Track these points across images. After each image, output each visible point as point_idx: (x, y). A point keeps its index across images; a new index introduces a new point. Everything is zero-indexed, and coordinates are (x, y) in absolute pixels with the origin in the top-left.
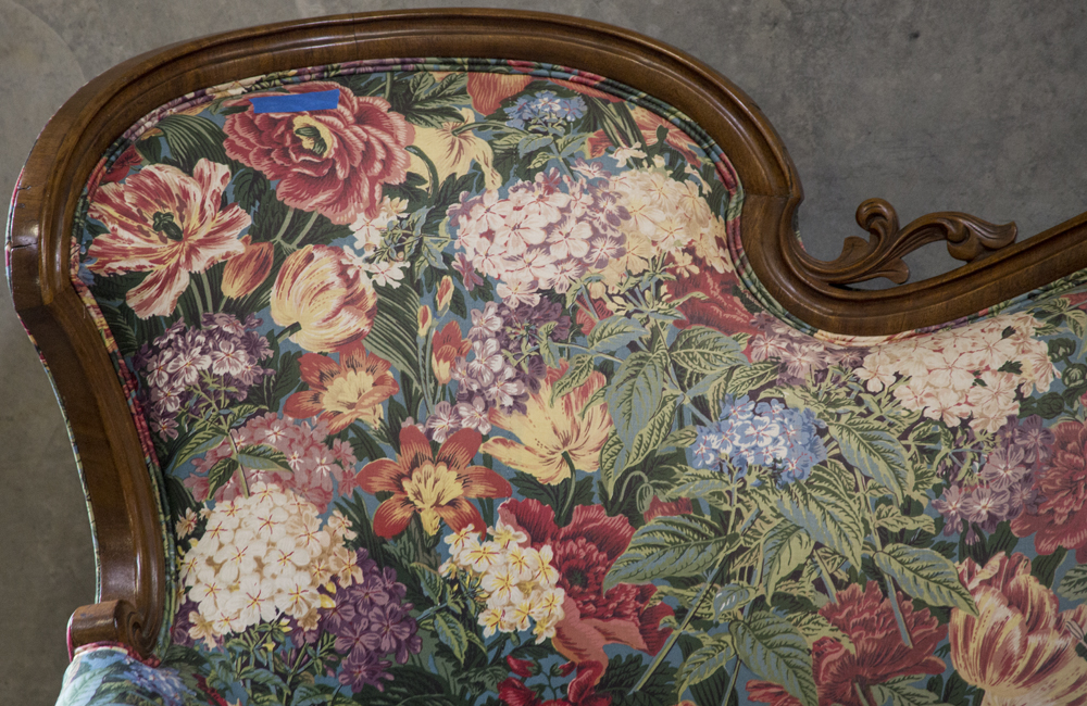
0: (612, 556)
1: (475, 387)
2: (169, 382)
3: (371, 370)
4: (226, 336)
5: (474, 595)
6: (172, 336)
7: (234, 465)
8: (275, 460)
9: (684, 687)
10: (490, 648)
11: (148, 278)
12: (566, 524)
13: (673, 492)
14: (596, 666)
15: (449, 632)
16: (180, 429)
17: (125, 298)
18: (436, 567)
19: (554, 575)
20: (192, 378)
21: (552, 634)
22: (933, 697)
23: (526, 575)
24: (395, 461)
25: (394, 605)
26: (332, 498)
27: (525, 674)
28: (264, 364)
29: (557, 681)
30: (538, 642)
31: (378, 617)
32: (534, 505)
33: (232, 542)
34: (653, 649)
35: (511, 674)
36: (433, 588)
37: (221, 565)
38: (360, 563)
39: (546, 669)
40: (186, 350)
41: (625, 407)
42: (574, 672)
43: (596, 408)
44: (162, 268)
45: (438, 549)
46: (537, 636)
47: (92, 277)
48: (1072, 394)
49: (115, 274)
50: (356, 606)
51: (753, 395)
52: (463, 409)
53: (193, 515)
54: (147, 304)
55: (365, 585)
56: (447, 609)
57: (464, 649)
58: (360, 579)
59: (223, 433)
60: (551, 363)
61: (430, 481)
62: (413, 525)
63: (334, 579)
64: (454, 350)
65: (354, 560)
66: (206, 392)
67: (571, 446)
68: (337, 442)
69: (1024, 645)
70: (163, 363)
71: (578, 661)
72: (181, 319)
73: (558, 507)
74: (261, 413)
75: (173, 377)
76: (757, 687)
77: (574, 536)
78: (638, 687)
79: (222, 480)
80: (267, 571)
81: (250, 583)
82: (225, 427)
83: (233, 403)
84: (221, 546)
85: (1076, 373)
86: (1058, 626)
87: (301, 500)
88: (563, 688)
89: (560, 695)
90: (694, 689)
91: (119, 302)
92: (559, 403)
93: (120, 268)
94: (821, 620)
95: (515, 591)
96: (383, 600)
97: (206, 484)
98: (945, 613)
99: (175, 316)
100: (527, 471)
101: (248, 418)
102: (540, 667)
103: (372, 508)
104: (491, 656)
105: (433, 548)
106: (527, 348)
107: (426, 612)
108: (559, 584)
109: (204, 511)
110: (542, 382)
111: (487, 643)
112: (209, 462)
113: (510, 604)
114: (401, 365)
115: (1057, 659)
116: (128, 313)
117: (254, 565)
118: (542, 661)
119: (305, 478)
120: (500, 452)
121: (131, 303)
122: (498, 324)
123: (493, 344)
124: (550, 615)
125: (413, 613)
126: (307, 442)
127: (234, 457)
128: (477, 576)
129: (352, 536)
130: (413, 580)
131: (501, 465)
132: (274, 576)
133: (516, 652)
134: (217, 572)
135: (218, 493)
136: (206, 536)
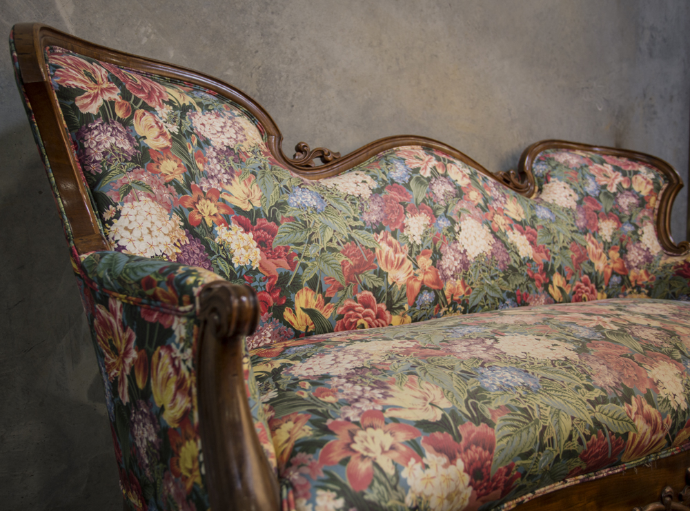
0: (273, 236)
1: (213, 174)
2: (96, 146)
3: (175, 161)
4: (121, 132)
5: (229, 251)
6: (98, 124)
7: (130, 188)
8: (147, 188)
9: (305, 282)
10: (237, 272)
11: (86, 94)
12: (255, 224)
13: (287, 214)
14: (274, 277)
15: (222, 265)
16: (103, 168)
17: (75, 101)
18: (214, 240)
19: (255, 244)
20: (108, 145)
21: (258, 265)
22: (376, 276)
23: (245, 244)
24: (192, 197)
25: (201, 254)
26: (172, 207)
27: (251, 282)
28: (136, 148)
29: (262, 284)
30: (254, 269)
31: (197, 258)
32: (242, 217)
33: (135, 220)
34: (293, 269)
35: (246, 282)
36: (214, 247)
37: (132, 230)
38: (187, 235)
39: (258, 279)
40: (105, 132)
41: (264, 186)
42: (267, 280)
43: (255, 186)
44: (92, 92)
45: (213, 232)
46: (253, 267)
47: (58, 86)
48: (383, 188)
49: (70, 87)
50: (188, 253)
51: (300, 186)
52: (211, 181)
53: (114, 208)
54: (85, 106)
55: (190, 244)
56: (221, 256)
57: (229, 272)
58: (188, 242)
59: (123, 172)
60: (236, 169)
61: (206, 206)
62: (203, 222)
63: (179, 241)
64: (202, 160)
65: (185, 234)
66: (115, 153)
67: (250, 198)
68: (169, 186)
69: (395, 258)
70: (93, 136)
71: (268, 275)
72: (101, 118)
73: (251, 218)
74: (139, 168)
75: (99, 143)
76: (327, 279)
77: (259, 229)
78: (289, 284)
79: (126, 193)
80: (154, 234)
81: (147, 238)
82: (124, 170)
83: (126, 161)
84: (130, 222)
85: (381, 183)
86: (402, 251)
87: (160, 206)
88: (264, 286)
89: (263, 289)
90: (307, 282)
91: (71, 102)
92: (242, 183)
93: (73, 85)
94: (342, 254)
95: (243, 249)
96: (197, 251)
97: (119, 195)
98: (374, 249)
99: (98, 116)
100: (238, 206)
101: (134, 169)
102: (255, 278)
103: (187, 214)
104: (238, 275)
105: (211, 231)
106: (226, 164)
107: (213, 257)
108: (257, 247)
109: (119, 207)
110: (235, 175)
111: (237, 270)
112: (119, 185)
113: (242, 254)
114: (186, 162)
115: (403, 261)
116: (75, 108)
117: (148, 231)
118: (256, 276)
119: (160, 198)
120: (226, 198)
121: (78, 104)
122: (215, 154)
123: (215, 161)
124: (256, 258)
125: (209, 257)
126: (158, 184)
127: (130, 184)
128: (229, 244)
129: (182, 224)
130: (207, 244)
131: (228, 203)
132: (156, 236)
133: (246, 273)
134: (131, 233)
135: (125, 199)
136: (121, 218)
